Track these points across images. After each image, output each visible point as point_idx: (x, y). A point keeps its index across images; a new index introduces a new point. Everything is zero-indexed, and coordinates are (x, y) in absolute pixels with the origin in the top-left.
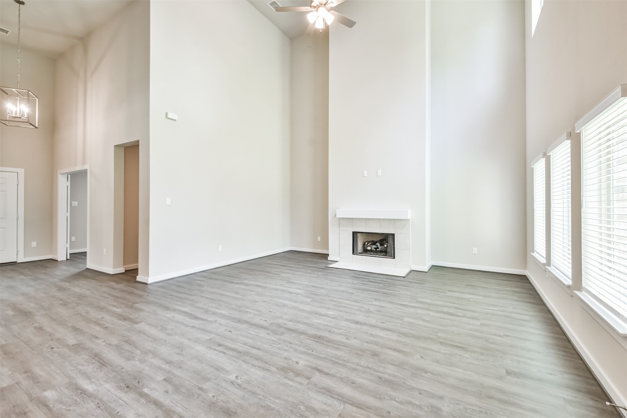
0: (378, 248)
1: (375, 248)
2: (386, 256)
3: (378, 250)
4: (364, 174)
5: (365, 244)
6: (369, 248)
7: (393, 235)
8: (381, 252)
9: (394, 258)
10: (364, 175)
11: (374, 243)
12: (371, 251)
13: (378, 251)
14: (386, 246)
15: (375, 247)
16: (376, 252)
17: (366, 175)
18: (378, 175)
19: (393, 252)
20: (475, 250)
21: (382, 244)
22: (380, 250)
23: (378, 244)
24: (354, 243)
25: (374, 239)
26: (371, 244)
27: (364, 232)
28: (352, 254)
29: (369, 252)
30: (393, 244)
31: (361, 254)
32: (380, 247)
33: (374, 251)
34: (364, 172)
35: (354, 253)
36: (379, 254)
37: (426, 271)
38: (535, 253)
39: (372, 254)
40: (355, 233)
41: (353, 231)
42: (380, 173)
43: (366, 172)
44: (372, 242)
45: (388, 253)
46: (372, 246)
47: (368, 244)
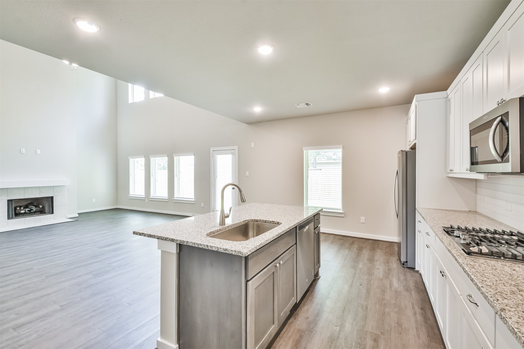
1: (28, 211)
3: (32, 211)
4: (22, 151)
5: (17, 209)
6: (22, 212)
7: (51, 199)
9: (53, 213)
11: (26, 207)
12: (25, 213)
15: (29, 209)
17: (24, 152)
18: (37, 153)
19: (51, 209)
20: (94, 200)
21: (36, 206)
22: (35, 210)
23: (33, 207)
24: (8, 209)
25: (25, 203)
26: (24, 208)
27: (22, 198)
28: (8, 219)
29: (23, 214)
30: (51, 204)
31: (16, 217)
32: (34, 209)
33: (29, 213)
34: (22, 149)
35: (9, 218)
36: (34, 214)
37: (78, 216)
38: (130, 196)
39: (26, 215)
40: (10, 201)
41: (8, 199)
42: (39, 152)
43: (24, 150)
44: (24, 207)
45: (45, 211)
46: (25, 209)
47: (21, 208)
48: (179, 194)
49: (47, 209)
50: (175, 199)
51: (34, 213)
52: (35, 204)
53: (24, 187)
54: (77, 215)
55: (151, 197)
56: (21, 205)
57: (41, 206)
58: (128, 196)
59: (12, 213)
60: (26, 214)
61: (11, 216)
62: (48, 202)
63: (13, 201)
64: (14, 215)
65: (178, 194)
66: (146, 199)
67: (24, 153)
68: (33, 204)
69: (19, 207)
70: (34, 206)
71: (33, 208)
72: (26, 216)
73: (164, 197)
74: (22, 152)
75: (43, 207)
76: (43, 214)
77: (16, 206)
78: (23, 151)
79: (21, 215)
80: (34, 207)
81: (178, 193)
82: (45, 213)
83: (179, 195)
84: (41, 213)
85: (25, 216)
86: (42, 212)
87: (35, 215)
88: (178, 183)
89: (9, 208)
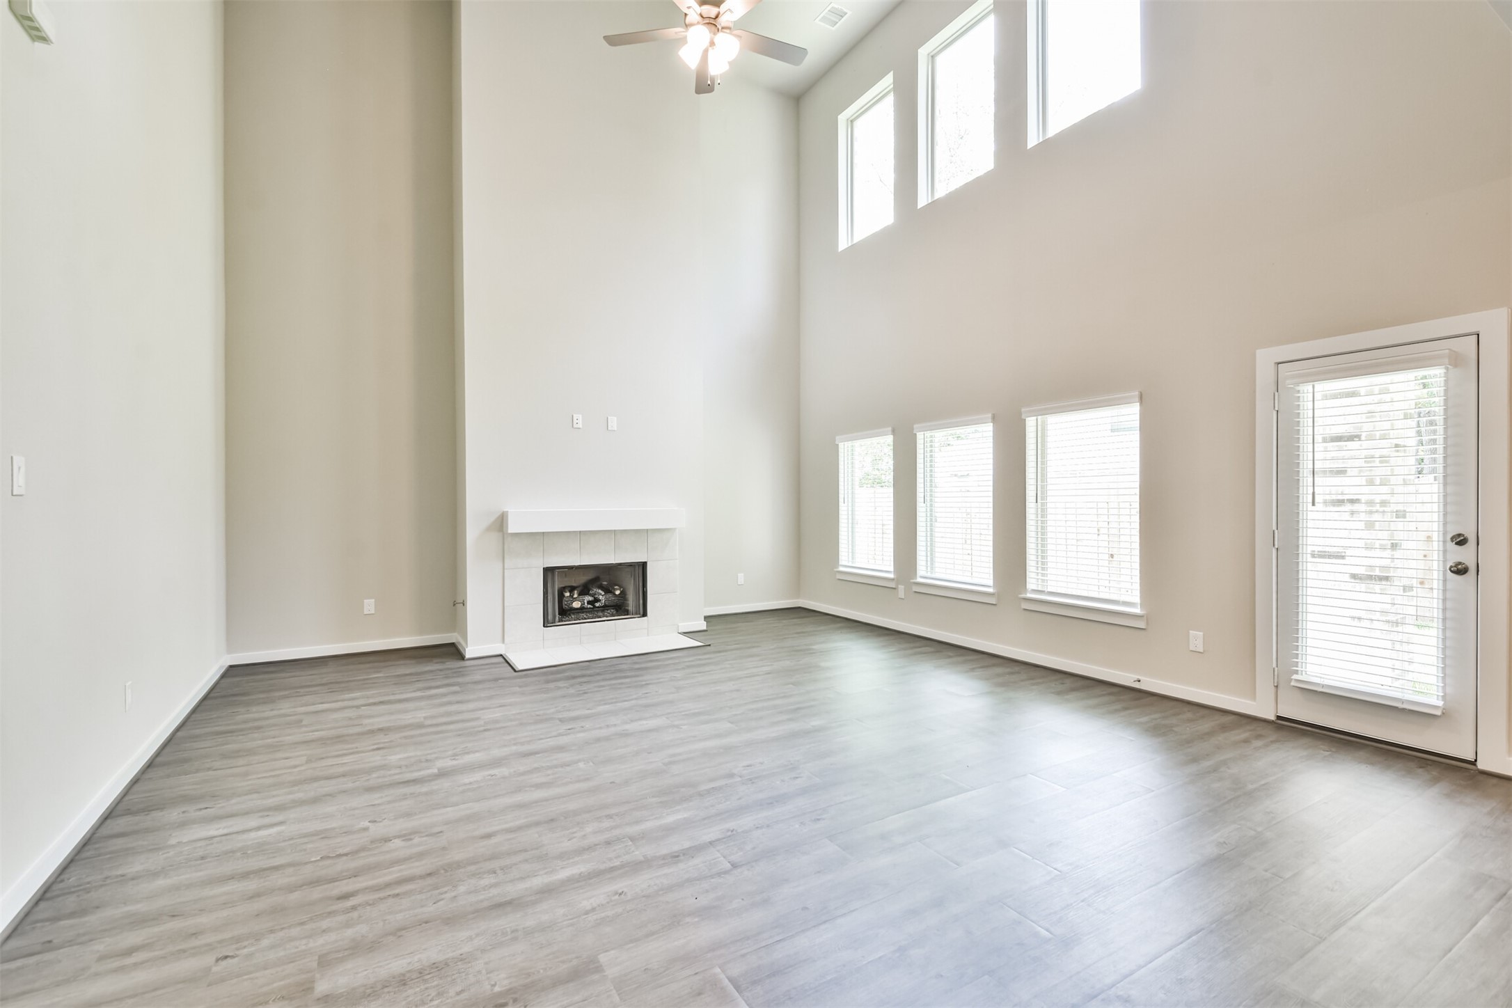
0: (597, 600)
1: (589, 602)
2: (628, 615)
3: (597, 605)
4: (575, 421)
5: (564, 596)
6: (576, 605)
7: (641, 569)
8: (605, 608)
9: (645, 614)
10: (575, 423)
11: (585, 590)
12: (582, 609)
13: (598, 607)
14: (618, 592)
15: (591, 598)
16: (593, 612)
17: (580, 425)
18: (609, 429)
19: (641, 602)
20: (741, 578)
21: (608, 591)
22: (605, 603)
23: (600, 591)
24: (546, 596)
25: (581, 579)
26: (580, 594)
27: (576, 565)
28: (544, 626)
29: (578, 613)
30: (641, 584)
31: (562, 621)
32: (602, 598)
33: (590, 608)
34: (575, 417)
35: (546, 623)
36: (600, 614)
37: (705, 628)
38: (841, 569)
39: (585, 616)
40: (548, 572)
41: (545, 566)
42: (613, 423)
43: (580, 417)
44: (579, 589)
45: (628, 606)
46: (581, 597)
47: (573, 595)
48: (1043, 575)
49: (631, 604)
50: (1029, 595)
51: (603, 611)
52: (605, 583)
53: (580, 532)
54: (702, 625)
55: (919, 580)
56: (574, 585)
57: (617, 589)
58: (836, 570)
59: (553, 607)
60: (583, 613)
61: (550, 617)
62: (634, 579)
63: (556, 572)
64: (557, 613)
65: (1040, 577)
66: (901, 587)
67: (581, 427)
68: (599, 583)
69: (569, 589)
70: (601, 587)
71: (601, 594)
72: (586, 619)
73: (976, 585)
74: (575, 426)
75: (623, 594)
76: (622, 615)
77: (563, 586)
78: (577, 421)
79: (574, 614)
80: (603, 593)
81: (1040, 571)
82: (627, 612)
83: (1043, 580)
84: (617, 611)
85: (583, 619)
86: (619, 609)
87: (603, 617)
88: (1039, 528)
89: (547, 593)
